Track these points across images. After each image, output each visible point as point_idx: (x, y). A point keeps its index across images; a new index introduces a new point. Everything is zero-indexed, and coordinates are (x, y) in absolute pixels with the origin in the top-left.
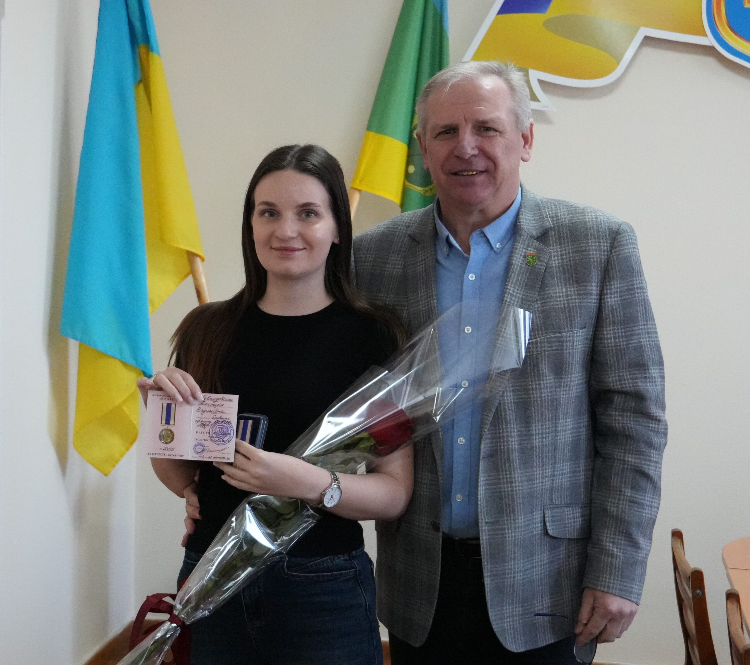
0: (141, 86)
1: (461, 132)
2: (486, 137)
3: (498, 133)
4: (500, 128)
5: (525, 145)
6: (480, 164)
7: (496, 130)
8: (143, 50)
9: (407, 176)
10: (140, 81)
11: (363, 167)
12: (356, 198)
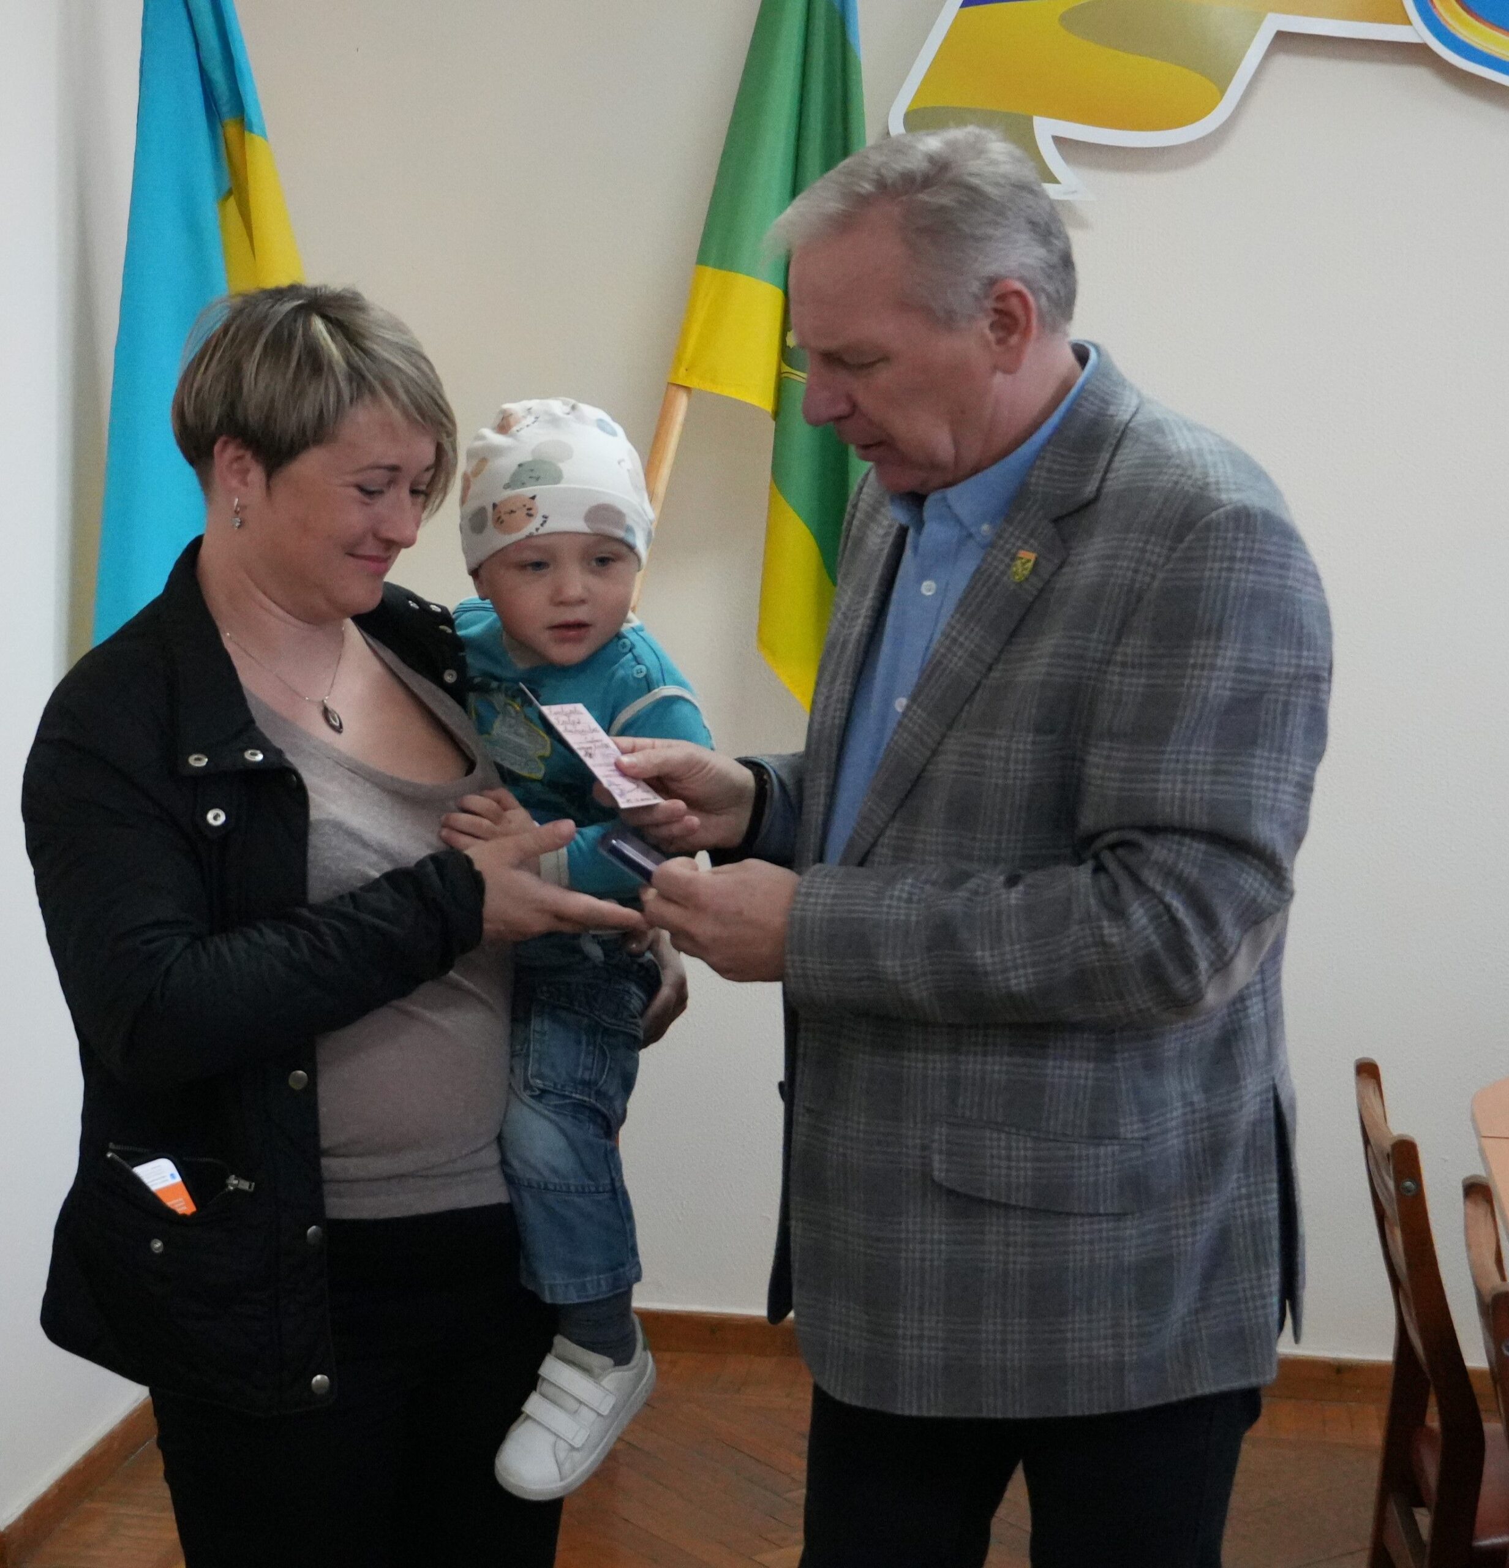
0: (232, 202)
8: (232, 130)
9: (786, 354)
10: (230, 192)
11: (692, 342)
12: (682, 403)
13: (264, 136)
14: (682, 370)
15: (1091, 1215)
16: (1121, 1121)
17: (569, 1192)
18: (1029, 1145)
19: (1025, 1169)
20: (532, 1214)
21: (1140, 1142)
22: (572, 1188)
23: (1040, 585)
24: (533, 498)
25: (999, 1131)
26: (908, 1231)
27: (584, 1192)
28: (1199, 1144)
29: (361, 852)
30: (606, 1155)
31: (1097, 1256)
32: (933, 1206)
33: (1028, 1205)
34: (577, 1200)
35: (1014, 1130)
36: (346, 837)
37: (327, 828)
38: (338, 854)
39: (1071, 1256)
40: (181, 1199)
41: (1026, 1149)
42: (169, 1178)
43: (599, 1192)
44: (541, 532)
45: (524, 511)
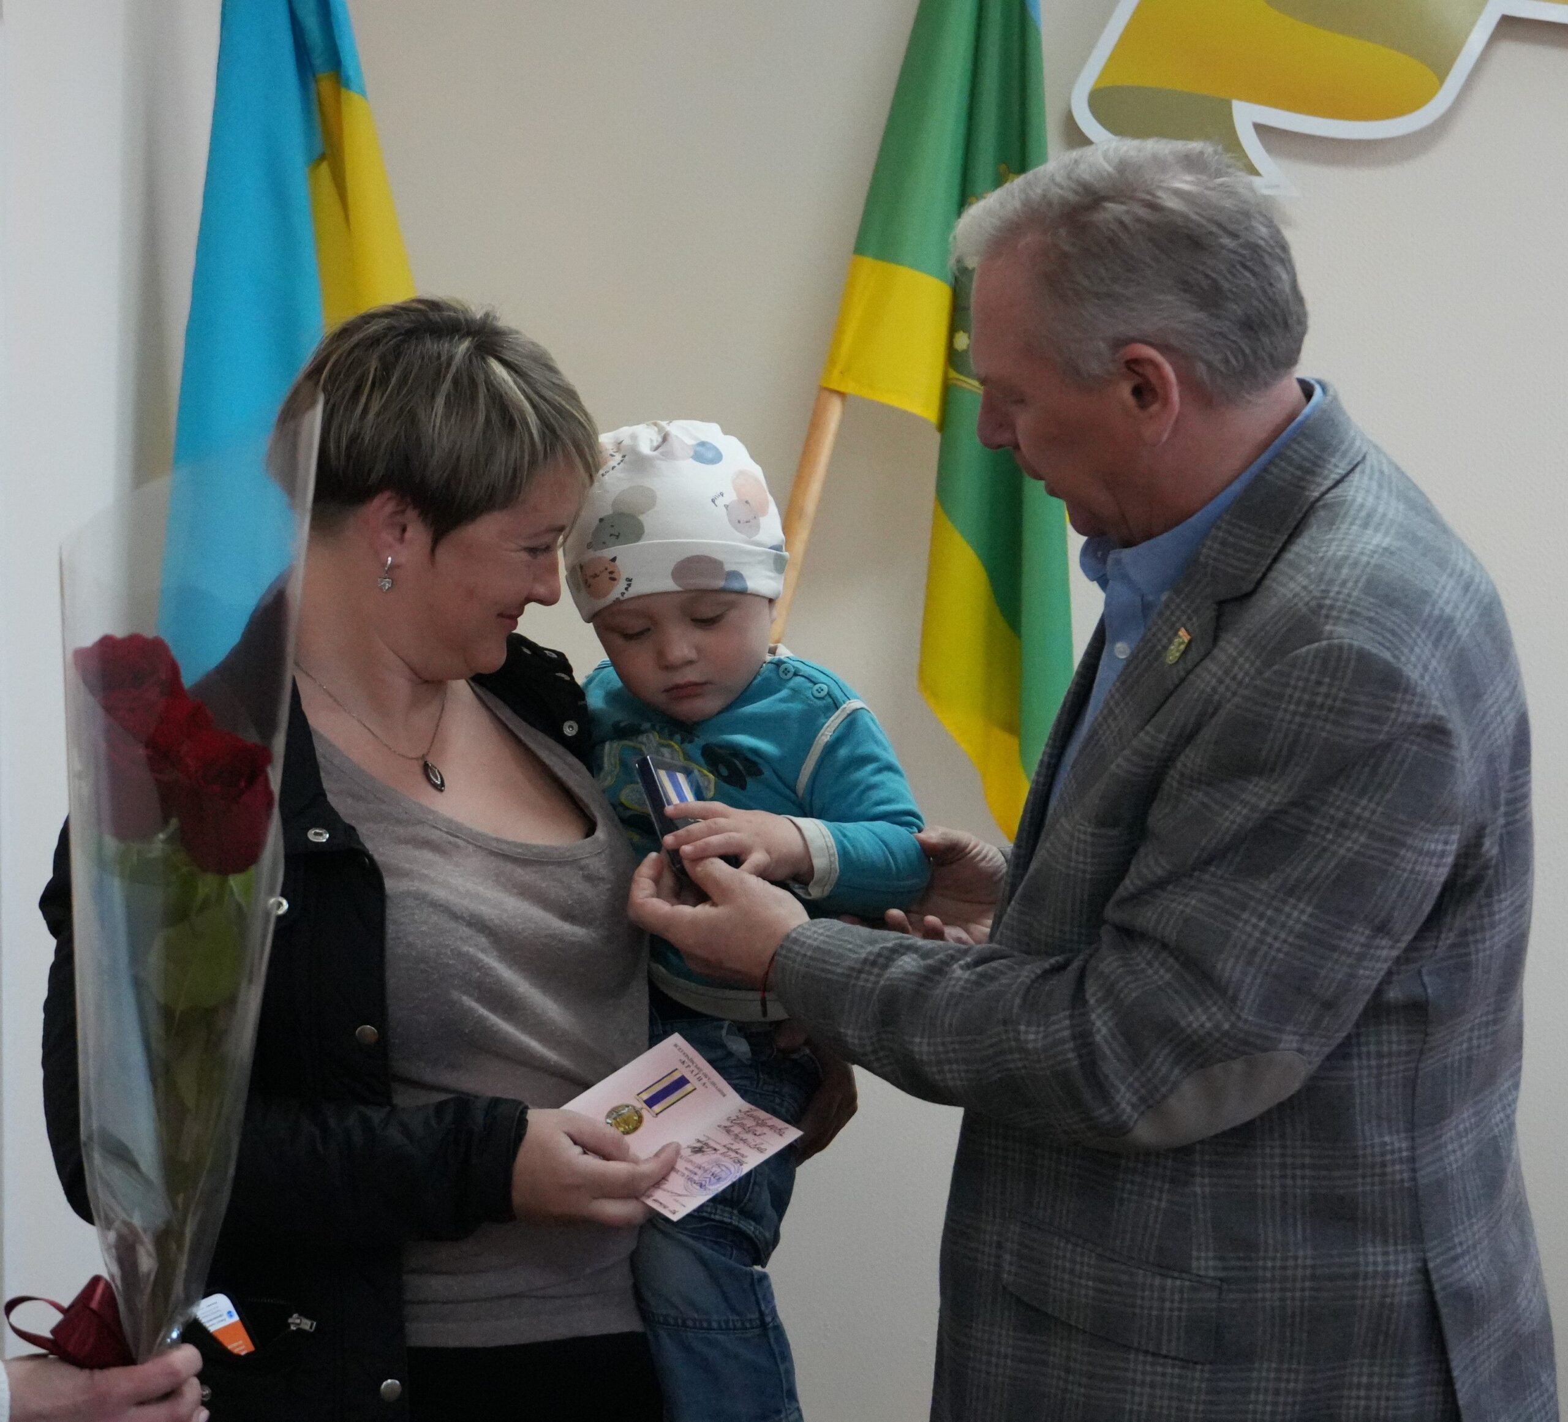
0: (324, 167)
8: (326, 86)
9: (953, 358)
10: (322, 157)
11: (848, 338)
12: (835, 412)
13: (363, 93)
14: (836, 373)
17: (710, 1329)
18: (1093, 1262)
19: (1087, 1286)
20: (670, 1354)
21: (1217, 1282)
22: (715, 1325)
23: (1183, 673)
24: (614, 560)
26: (977, 1338)
27: (730, 1330)
29: (453, 925)
30: (752, 1284)
32: (1002, 1315)
33: (1089, 1328)
34: (721, 1337)
35: (1081, 1242)
36: (431, 909)
37: (410, 902)
38: (424, 928)
39: (1128, 1397)
40: (240, 1342)
41: (1089, 1265)
42: (225, 1316)
43: (746, 1329)
44: (626, 596)
45: (606, 575)
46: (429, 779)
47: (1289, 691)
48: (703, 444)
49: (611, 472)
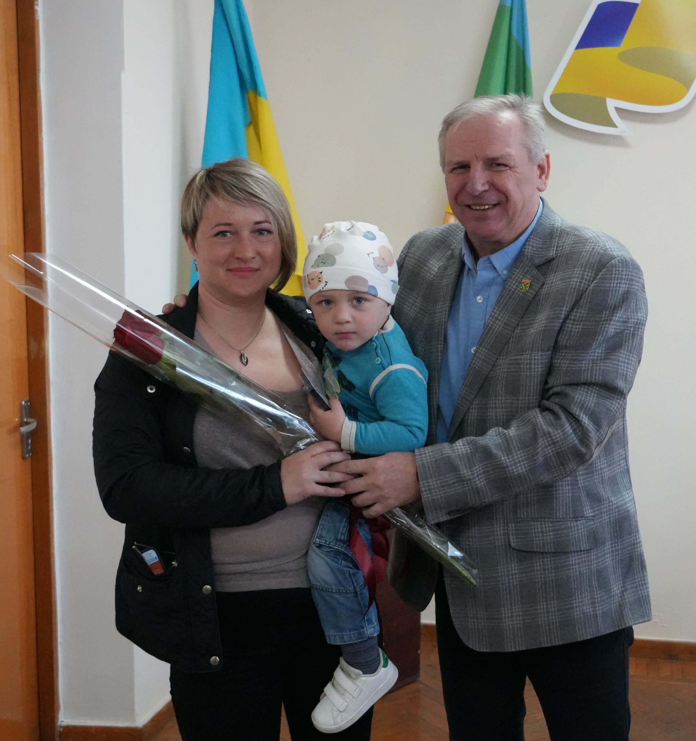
0: (251, 128)
1: (472, 169)
2: (497, 171)
3: (508, 168)
4: (512, 163)
5: (540, 177)
6: (493, 198)
7: (506, 166)
8: (251, 95)
10: (250, 123)
13: (266, 98)
15: (577, 552)
16: (584, 509)
17: (332, 592)
18: (550, 525)
19: (550, 535)
21: (592, 518)
22: (334, 591)
23: (534, 293)
24: (321, 273)
25: (537, 522)
26: (501, 572)
27: (340, 593)
28: (614, 518)
31: (582, 569)
32: (511, 559)
33: (553, 551)
34: (336, 596)
35: (543, 520)
39: (571, 571)
40: (159, 569)
41: (549, 527)
42: (154, 559)
43: (348, 593)
44: (324, 289)
45: (317, 279)
46: (241, 360)
47: (613, 276)
48: (369, 232)
49: (327, 237)
